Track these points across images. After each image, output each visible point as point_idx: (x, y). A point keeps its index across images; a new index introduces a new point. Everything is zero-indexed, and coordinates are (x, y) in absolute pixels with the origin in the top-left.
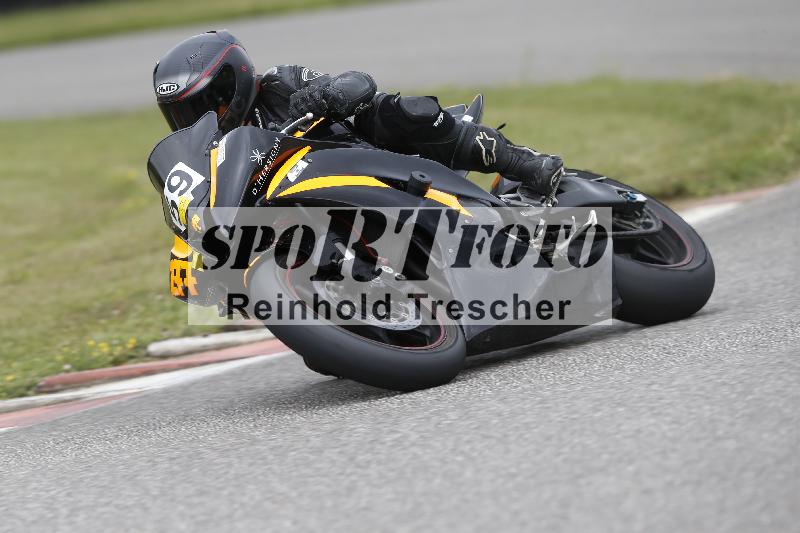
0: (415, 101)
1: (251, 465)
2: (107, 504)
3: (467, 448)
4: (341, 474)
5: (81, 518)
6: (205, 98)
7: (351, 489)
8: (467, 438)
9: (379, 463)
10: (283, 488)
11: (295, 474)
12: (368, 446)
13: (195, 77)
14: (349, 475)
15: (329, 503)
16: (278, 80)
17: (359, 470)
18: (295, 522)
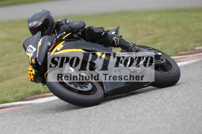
0: (97, 28)
1: (140, 102)
2: (104, 112)
3: (195, 99)
4: (163, 105)
5: (98, 115)
6: (41, 27)
7: (165, 109)
8: (195, 96)
9: (172, 102)
10: (148, 108)
11: (151, 105)
12: (170, 98)
13: (38, 22)
14: (165, 105)
15: (159, 112)
16: (60, 23)
17: (167, 104)
18: (151, 117)
